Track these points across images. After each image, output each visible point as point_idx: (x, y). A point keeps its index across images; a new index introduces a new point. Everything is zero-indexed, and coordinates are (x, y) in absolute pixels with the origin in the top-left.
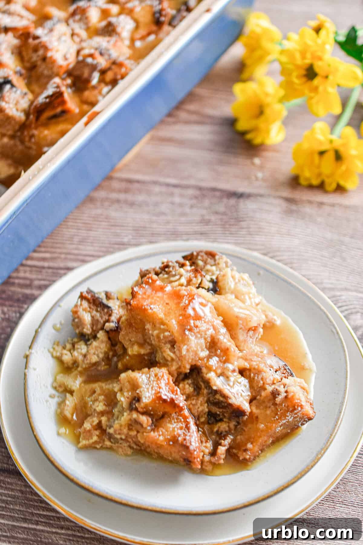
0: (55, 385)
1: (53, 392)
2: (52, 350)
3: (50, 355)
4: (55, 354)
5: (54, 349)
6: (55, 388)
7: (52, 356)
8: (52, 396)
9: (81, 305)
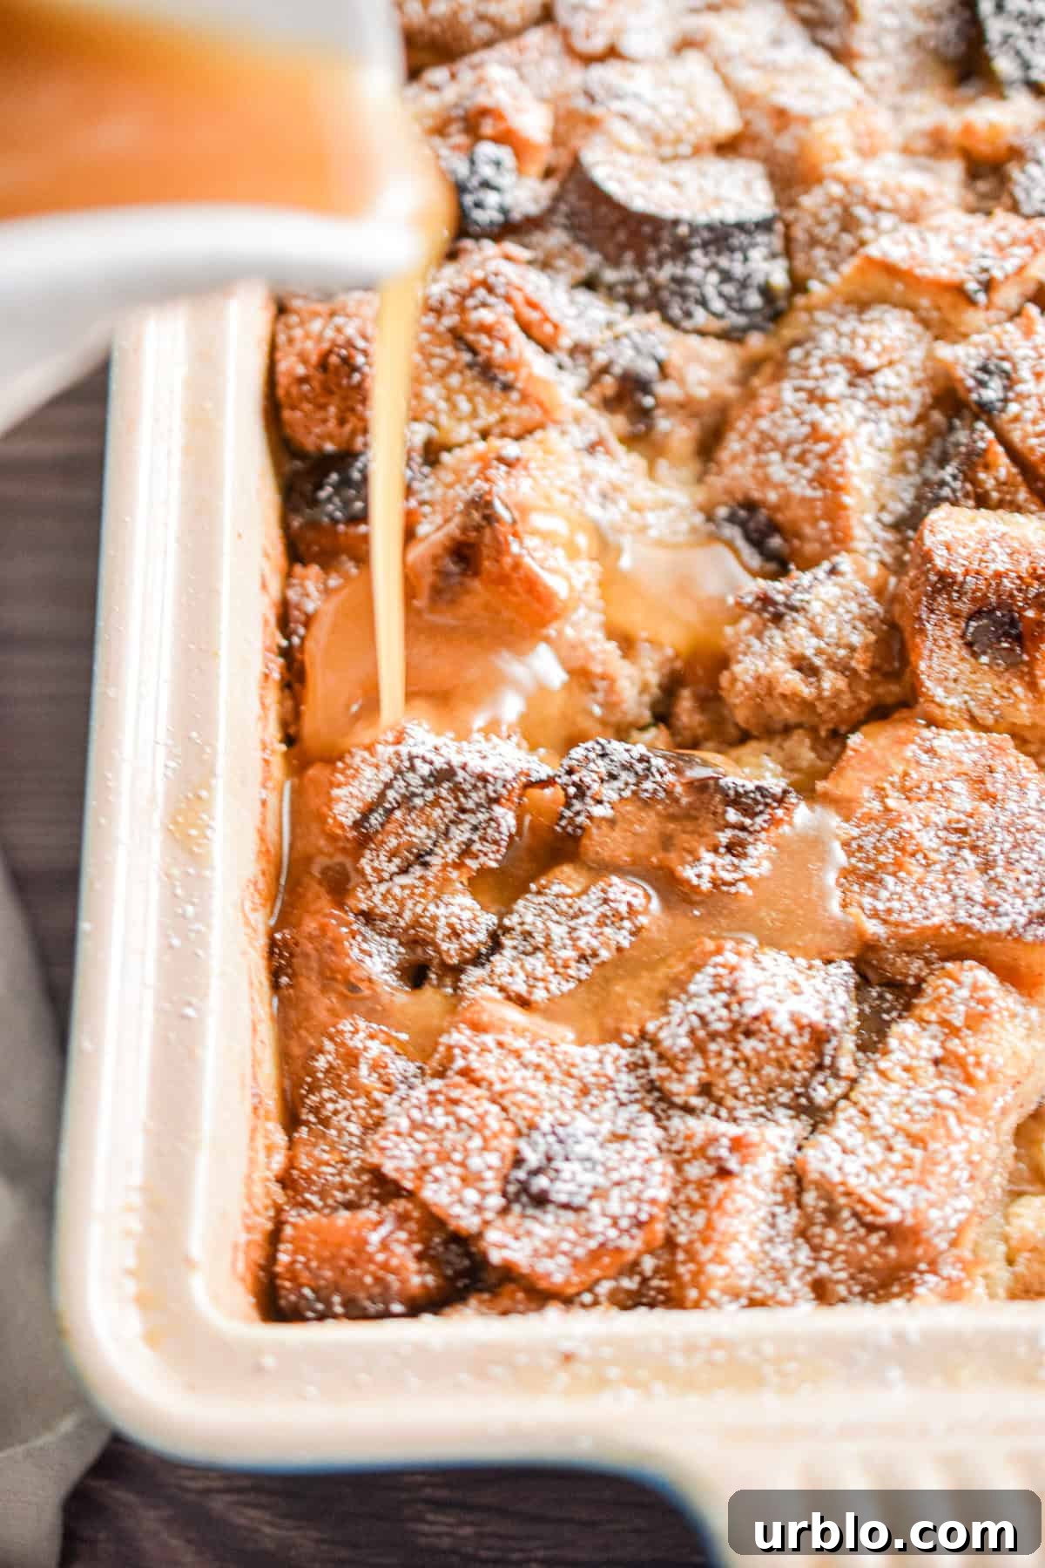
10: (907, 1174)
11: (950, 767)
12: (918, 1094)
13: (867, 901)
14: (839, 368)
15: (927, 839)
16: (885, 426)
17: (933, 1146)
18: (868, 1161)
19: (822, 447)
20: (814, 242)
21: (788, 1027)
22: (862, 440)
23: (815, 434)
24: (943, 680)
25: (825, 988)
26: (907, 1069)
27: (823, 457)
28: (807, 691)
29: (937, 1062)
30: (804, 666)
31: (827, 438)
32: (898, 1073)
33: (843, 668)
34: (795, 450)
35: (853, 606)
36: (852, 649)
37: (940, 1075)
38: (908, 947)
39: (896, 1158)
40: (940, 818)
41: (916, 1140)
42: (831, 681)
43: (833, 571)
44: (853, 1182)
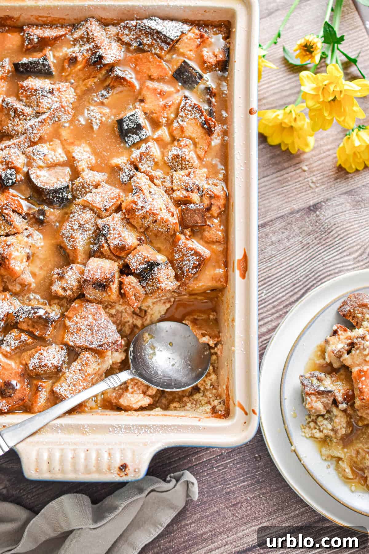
0: (324, 458)
1: (326, 464)
2: (303, 434)
3: (305, 439)
4: (308, 436)
5: (304, 432)
6: (325, 460)
7: (307, 438)
8: (328, 467)
9: (311, 400)
10: (72, 392)
11: (89, 312)
12: (75, 377)
13: (71, 338)
14: (77, 223)
15: (83, 327)
16: (85, 236)
17: (77, 387)
18: (65, 388)
19: (73, 240)
20: (77, 190)
21: (51, 366)
22: (80, 239)
23: (72, 236)
24: (89, 294)
25: (59, 356)
26: (74, 371)
27: (73, 242)
28: (64, 294)
29: (80, 370)
30: (64, 289)
31: (73, 238)
32: (72, 372)
33: (71, 289)
34: (68, 239)
35: (74, 276)
36: (73, 286)
37: (80, 373)
38: (79, 347)
39: (70, 388)
40: (86, 323)
41: (74, 385)
42: (69, 292)
43: (71, 269)
44: (61, 393)
